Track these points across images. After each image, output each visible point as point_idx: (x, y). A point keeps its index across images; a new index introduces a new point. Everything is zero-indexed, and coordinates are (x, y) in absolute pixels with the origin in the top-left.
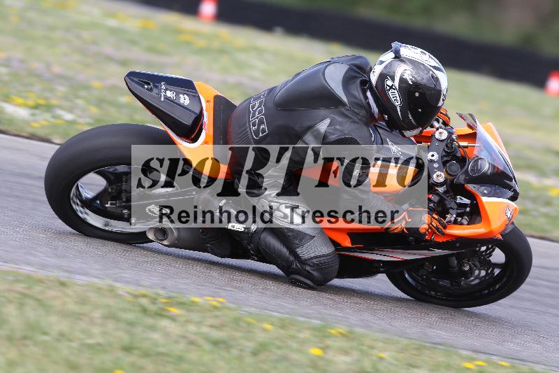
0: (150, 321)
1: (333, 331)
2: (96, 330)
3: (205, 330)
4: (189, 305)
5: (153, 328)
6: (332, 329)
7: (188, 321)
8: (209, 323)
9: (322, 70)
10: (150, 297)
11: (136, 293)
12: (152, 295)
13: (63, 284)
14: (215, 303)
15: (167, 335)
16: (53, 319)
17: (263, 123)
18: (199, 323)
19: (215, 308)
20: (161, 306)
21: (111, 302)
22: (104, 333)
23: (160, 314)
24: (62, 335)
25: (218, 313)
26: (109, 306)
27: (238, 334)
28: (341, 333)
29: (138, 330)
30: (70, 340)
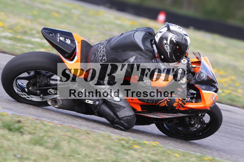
0: (125, 151)
1: (205, 158)
2: (101, 154)
3: (149, 155)
4: (143, 145)
5: (127, 154)
6: (205, 157)
7: (142, 151)
8: (151, 153)
9: (133, 34)
10: (126, 140)
11: (120, 138)
12: (127, 140)
13: (88, 133)
14: (154, 144)
15: (132, 157)
16: (83, 148)
17: (104, 56)
18: (146, 153)
19: (154, 146)
20: (131, 144)
21: (109, 142)
22: (105, 155)
23: (130, 148)
24: (86, 155)
25: (155, 148)
26: (108, 144)
27: (164, 158)
28: (209, 159)
29: (120, 154)
30: (90, 158)
